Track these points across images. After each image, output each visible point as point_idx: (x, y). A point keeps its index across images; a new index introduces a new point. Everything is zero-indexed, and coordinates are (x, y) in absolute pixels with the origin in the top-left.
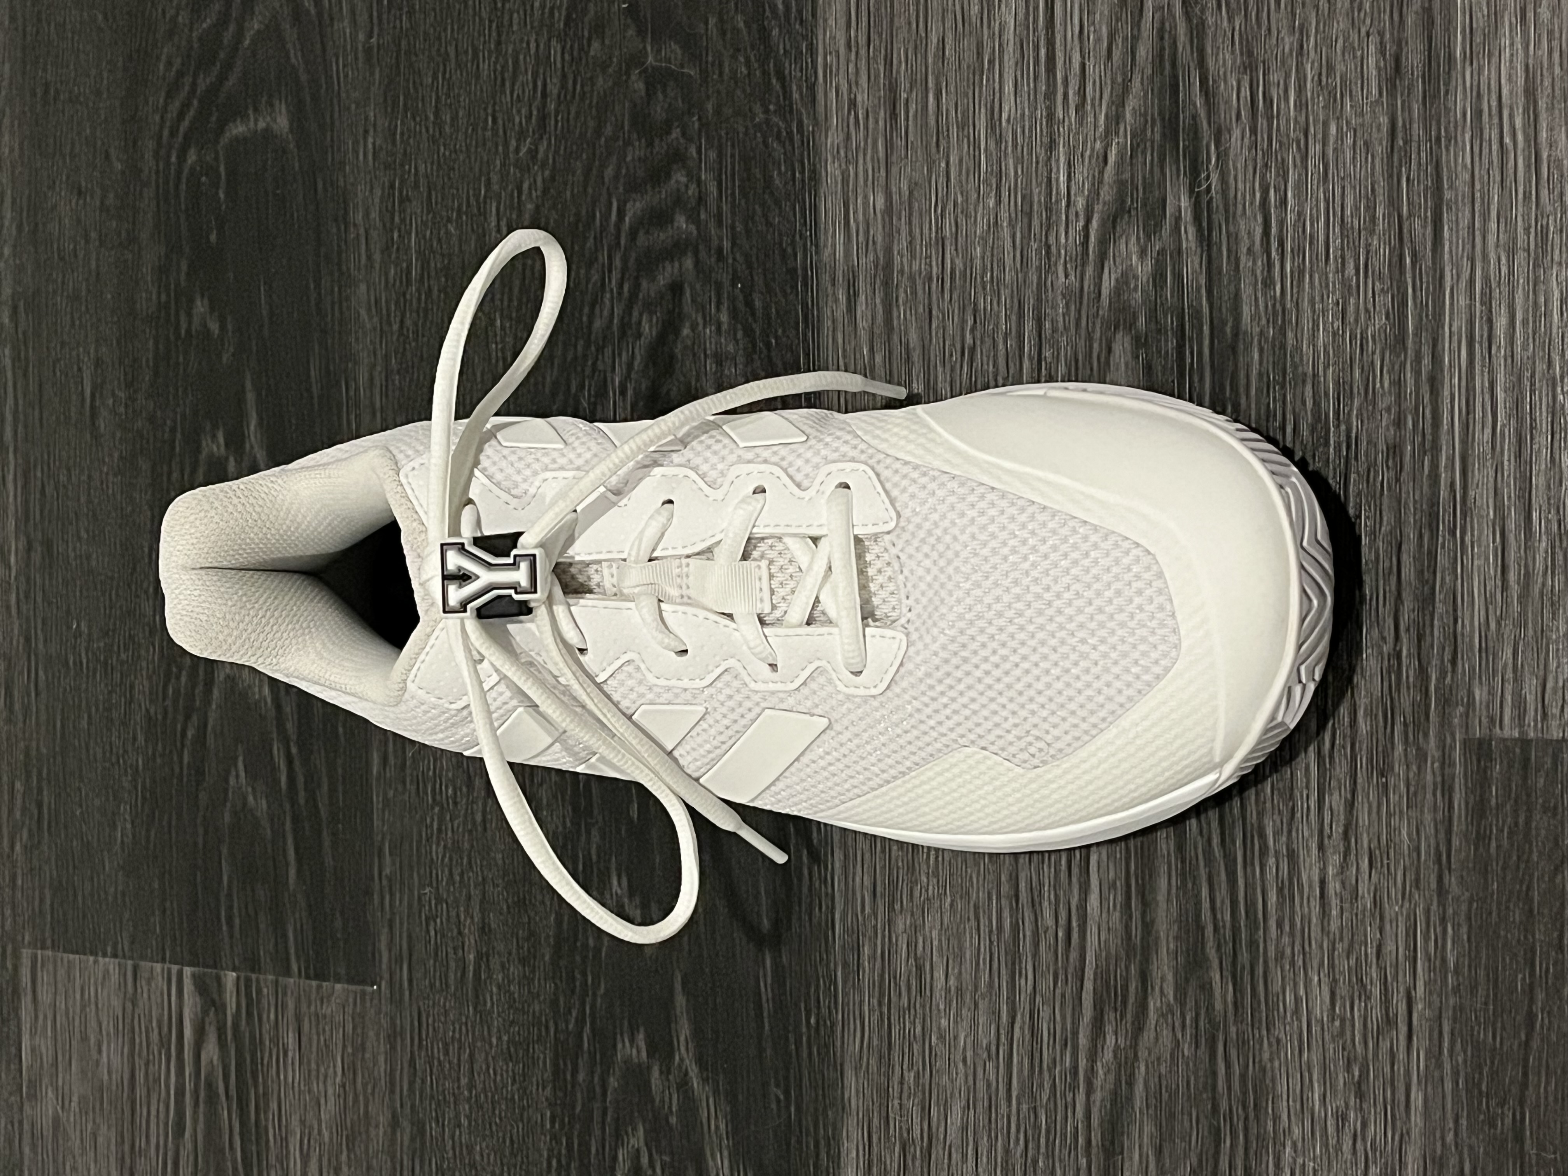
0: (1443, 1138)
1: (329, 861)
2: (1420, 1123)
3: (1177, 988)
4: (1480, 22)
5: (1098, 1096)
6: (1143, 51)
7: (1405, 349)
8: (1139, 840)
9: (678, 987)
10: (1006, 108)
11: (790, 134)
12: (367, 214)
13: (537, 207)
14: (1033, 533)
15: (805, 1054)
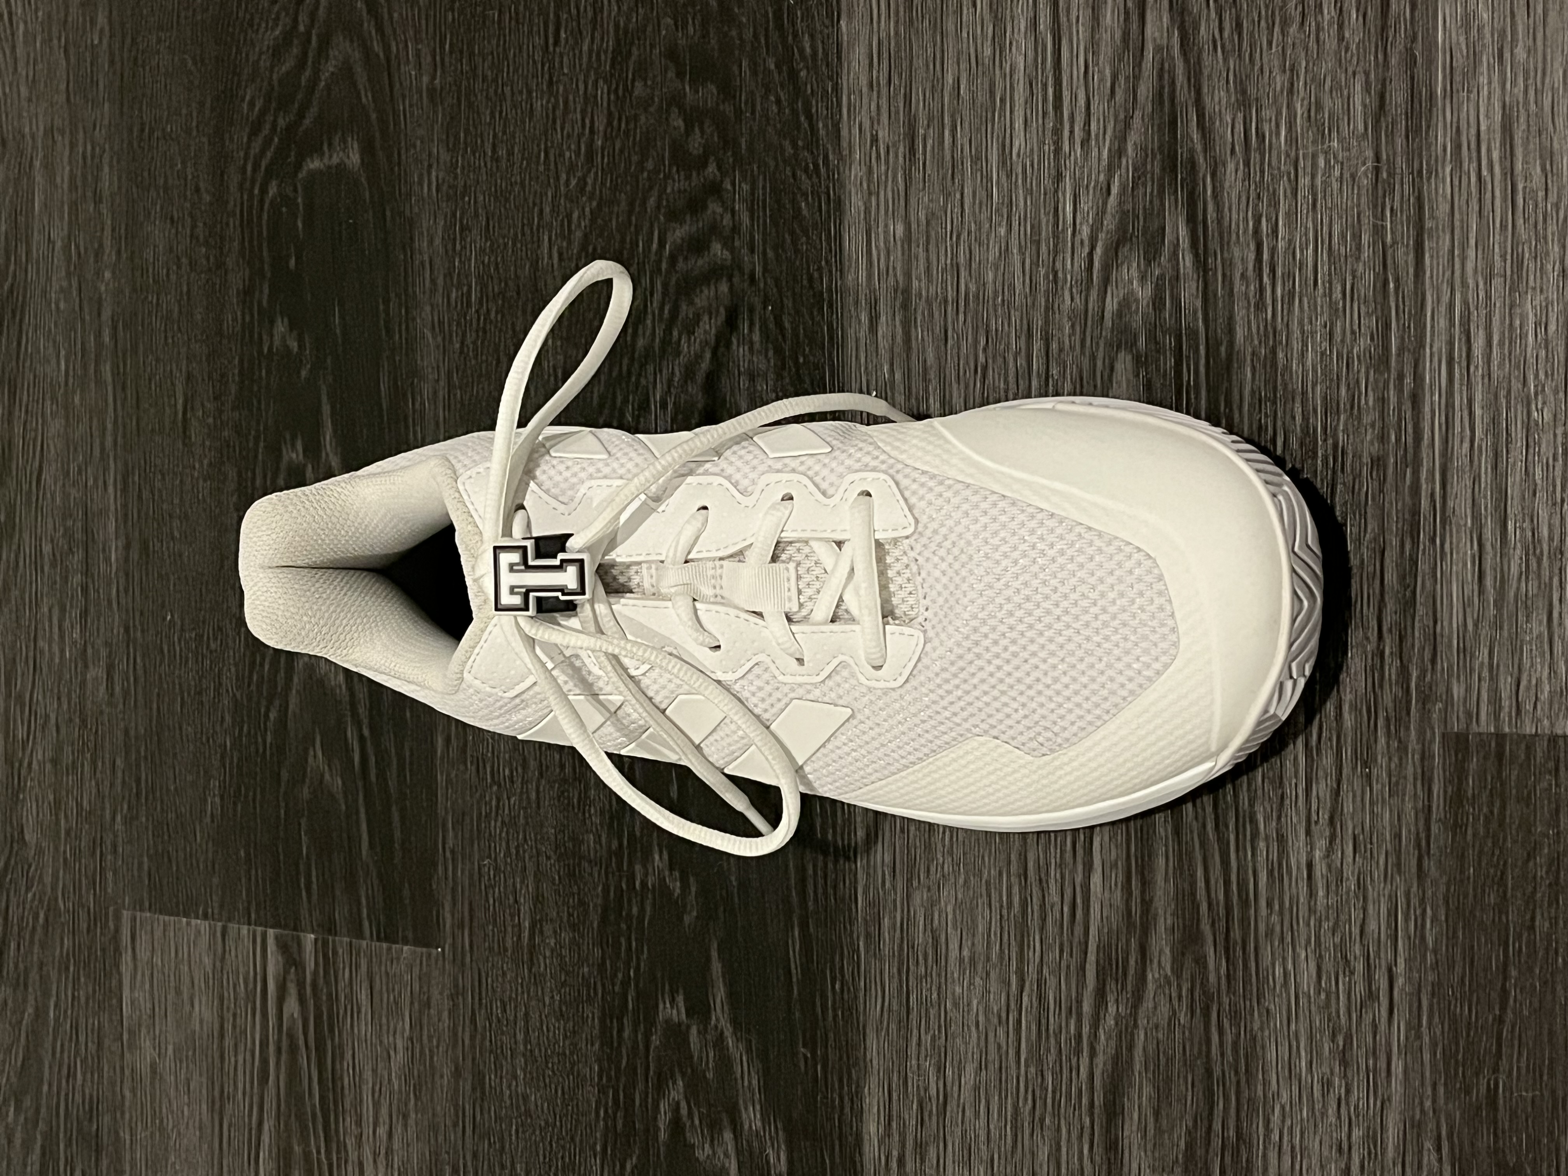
0: (1421, 1103)
1: (397, 834)
2: (1400, 1089)
3: (1174, 960)
4: (1459, 62)
5: (1100, 1060)
6: (1145, 90)
7: (1388, 368)
8: (1139, 822)
9: (714, 954)
10: (1016, 144)
11: (816, 166)
12: (431, 242)
13: (586, 236)
14: (1042, 538)
15: (830, 1018)
